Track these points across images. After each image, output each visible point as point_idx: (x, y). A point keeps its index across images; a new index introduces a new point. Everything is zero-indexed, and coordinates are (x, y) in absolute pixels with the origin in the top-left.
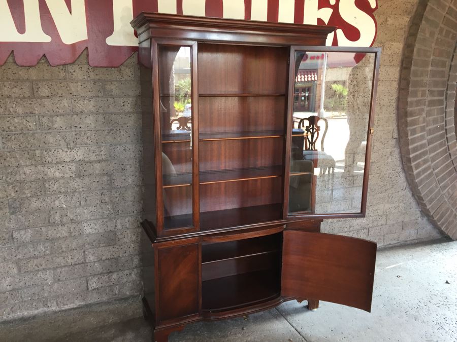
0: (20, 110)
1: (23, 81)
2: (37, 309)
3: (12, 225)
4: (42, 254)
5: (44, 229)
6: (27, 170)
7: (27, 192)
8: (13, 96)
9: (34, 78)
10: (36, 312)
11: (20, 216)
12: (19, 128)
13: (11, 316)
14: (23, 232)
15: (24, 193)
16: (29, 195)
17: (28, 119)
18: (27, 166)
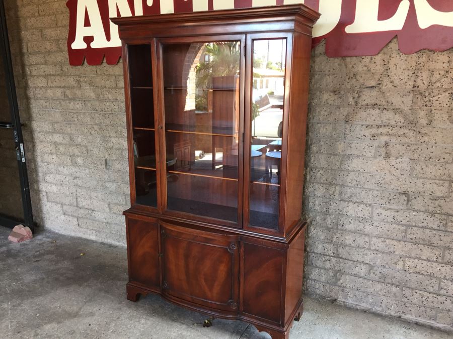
0: (110, 97)
1: (112, 76)
2: (119, 242)
3: (106, 177)
4: (121, 203)
5: (122, 185)
6: (114, 140)
7: (114, 156)
8: (107, 86)
9: (117, 74)
10: (117, 244)
11: (111, 172)
12: (110, 109)
13: (106, 241)
14: (111, 184)
15: (112, 157)
16: (115, 159)
17: (114, 103)
18: (114, 137)
